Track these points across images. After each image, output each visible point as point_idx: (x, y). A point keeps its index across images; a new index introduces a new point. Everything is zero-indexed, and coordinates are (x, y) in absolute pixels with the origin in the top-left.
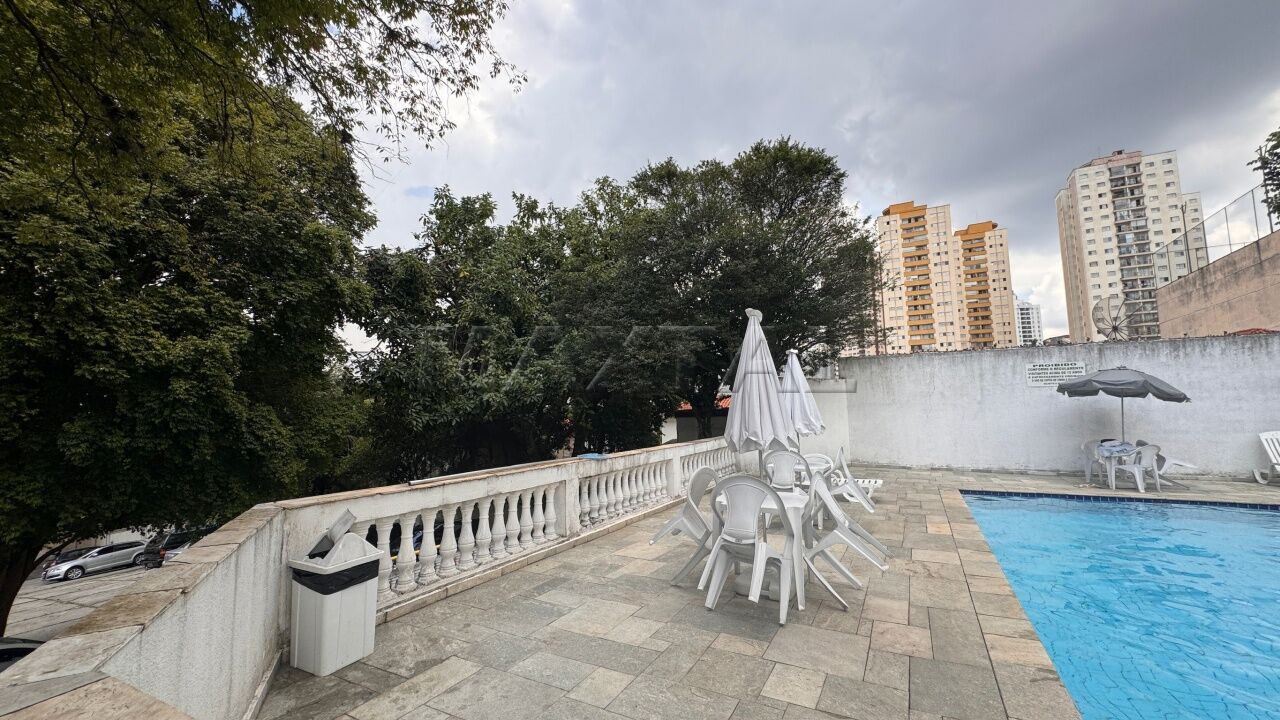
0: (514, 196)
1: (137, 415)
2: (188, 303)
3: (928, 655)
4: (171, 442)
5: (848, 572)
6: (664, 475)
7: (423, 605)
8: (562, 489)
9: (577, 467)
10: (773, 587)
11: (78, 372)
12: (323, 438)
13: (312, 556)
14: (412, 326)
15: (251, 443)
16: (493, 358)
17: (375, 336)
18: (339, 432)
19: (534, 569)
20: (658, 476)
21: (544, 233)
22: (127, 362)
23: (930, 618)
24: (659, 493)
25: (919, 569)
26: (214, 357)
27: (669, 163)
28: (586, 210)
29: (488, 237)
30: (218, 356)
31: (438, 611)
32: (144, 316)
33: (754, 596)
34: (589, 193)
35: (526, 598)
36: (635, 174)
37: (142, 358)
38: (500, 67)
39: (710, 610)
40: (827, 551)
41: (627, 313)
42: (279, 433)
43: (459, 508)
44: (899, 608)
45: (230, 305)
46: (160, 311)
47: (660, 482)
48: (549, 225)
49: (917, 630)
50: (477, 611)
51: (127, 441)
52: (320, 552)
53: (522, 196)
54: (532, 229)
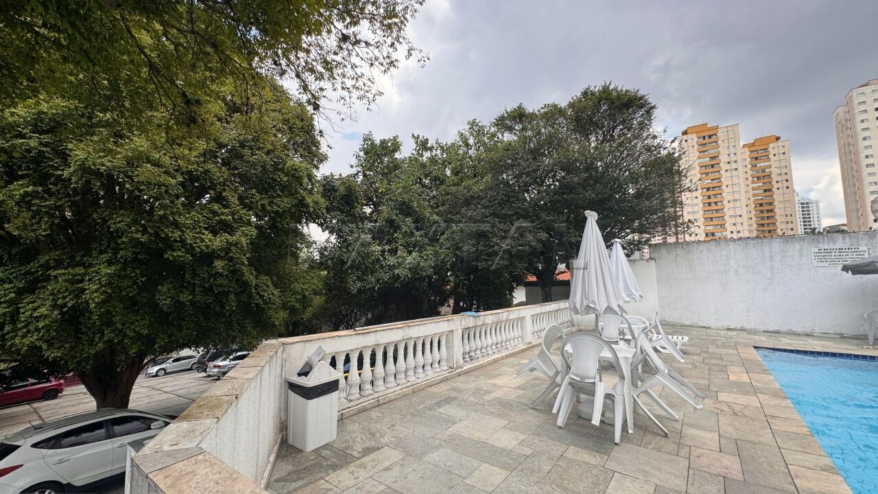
0: (413, 136)
1: (196, 282)
2: (223, 214)
3: (740, 477)
4: (214, 298)
5: (667, 408)
6: (519, 327)
7: (364, 410)
8: (450, 335)
9: (461, 321)
10: (608, 414)
11: (166, 256)
12: (298, 296)
13: (300, 375)
14: (350, 225)
15: (257, 300)
16: (401, 245)
17: (327, 232)
18: (307, 293)
19: (433, 389)
20: (515, 328)
21: (433, 160)
22: (190, 250)
23: (738, 447)
24: (516, 340)
25: (725, 408)
26: (237, 247)
27: (520, 107)
28: (461, 143)
29: (396, 166)
30: (239, 246)
31: (374, 414)
32: (199, 222)
33: (596, 421)
34: (463, 132)
35: (430, 409)
36: (496, 117)
37: (199, 247)
38: (412, 52)
39: (560, 428)
40: (649, 390)
41: (491, 214)
42: (273, 294)
43: (385, 347)
44: (711, 438)
45: (245, 214)
46: (208, 219)
47: (517, 333)
48: (436, 155)
49: (727, 456)
50: (398, 416)
51: (190, 297)
52: (304, 373)
53: (418, 136)
54: (424, 158)
